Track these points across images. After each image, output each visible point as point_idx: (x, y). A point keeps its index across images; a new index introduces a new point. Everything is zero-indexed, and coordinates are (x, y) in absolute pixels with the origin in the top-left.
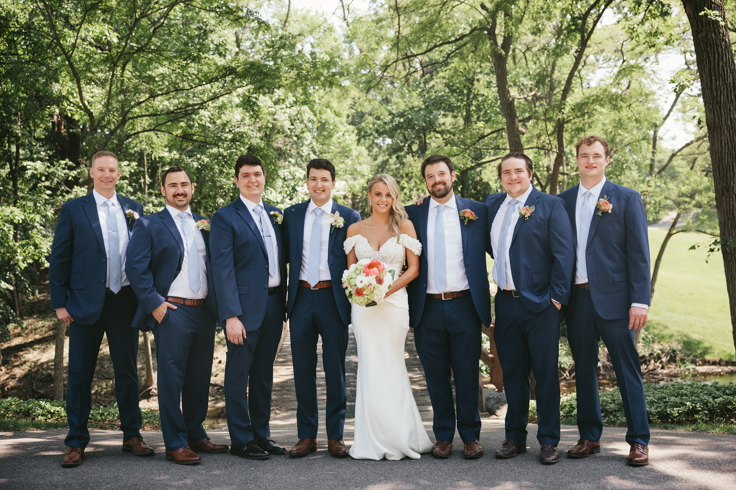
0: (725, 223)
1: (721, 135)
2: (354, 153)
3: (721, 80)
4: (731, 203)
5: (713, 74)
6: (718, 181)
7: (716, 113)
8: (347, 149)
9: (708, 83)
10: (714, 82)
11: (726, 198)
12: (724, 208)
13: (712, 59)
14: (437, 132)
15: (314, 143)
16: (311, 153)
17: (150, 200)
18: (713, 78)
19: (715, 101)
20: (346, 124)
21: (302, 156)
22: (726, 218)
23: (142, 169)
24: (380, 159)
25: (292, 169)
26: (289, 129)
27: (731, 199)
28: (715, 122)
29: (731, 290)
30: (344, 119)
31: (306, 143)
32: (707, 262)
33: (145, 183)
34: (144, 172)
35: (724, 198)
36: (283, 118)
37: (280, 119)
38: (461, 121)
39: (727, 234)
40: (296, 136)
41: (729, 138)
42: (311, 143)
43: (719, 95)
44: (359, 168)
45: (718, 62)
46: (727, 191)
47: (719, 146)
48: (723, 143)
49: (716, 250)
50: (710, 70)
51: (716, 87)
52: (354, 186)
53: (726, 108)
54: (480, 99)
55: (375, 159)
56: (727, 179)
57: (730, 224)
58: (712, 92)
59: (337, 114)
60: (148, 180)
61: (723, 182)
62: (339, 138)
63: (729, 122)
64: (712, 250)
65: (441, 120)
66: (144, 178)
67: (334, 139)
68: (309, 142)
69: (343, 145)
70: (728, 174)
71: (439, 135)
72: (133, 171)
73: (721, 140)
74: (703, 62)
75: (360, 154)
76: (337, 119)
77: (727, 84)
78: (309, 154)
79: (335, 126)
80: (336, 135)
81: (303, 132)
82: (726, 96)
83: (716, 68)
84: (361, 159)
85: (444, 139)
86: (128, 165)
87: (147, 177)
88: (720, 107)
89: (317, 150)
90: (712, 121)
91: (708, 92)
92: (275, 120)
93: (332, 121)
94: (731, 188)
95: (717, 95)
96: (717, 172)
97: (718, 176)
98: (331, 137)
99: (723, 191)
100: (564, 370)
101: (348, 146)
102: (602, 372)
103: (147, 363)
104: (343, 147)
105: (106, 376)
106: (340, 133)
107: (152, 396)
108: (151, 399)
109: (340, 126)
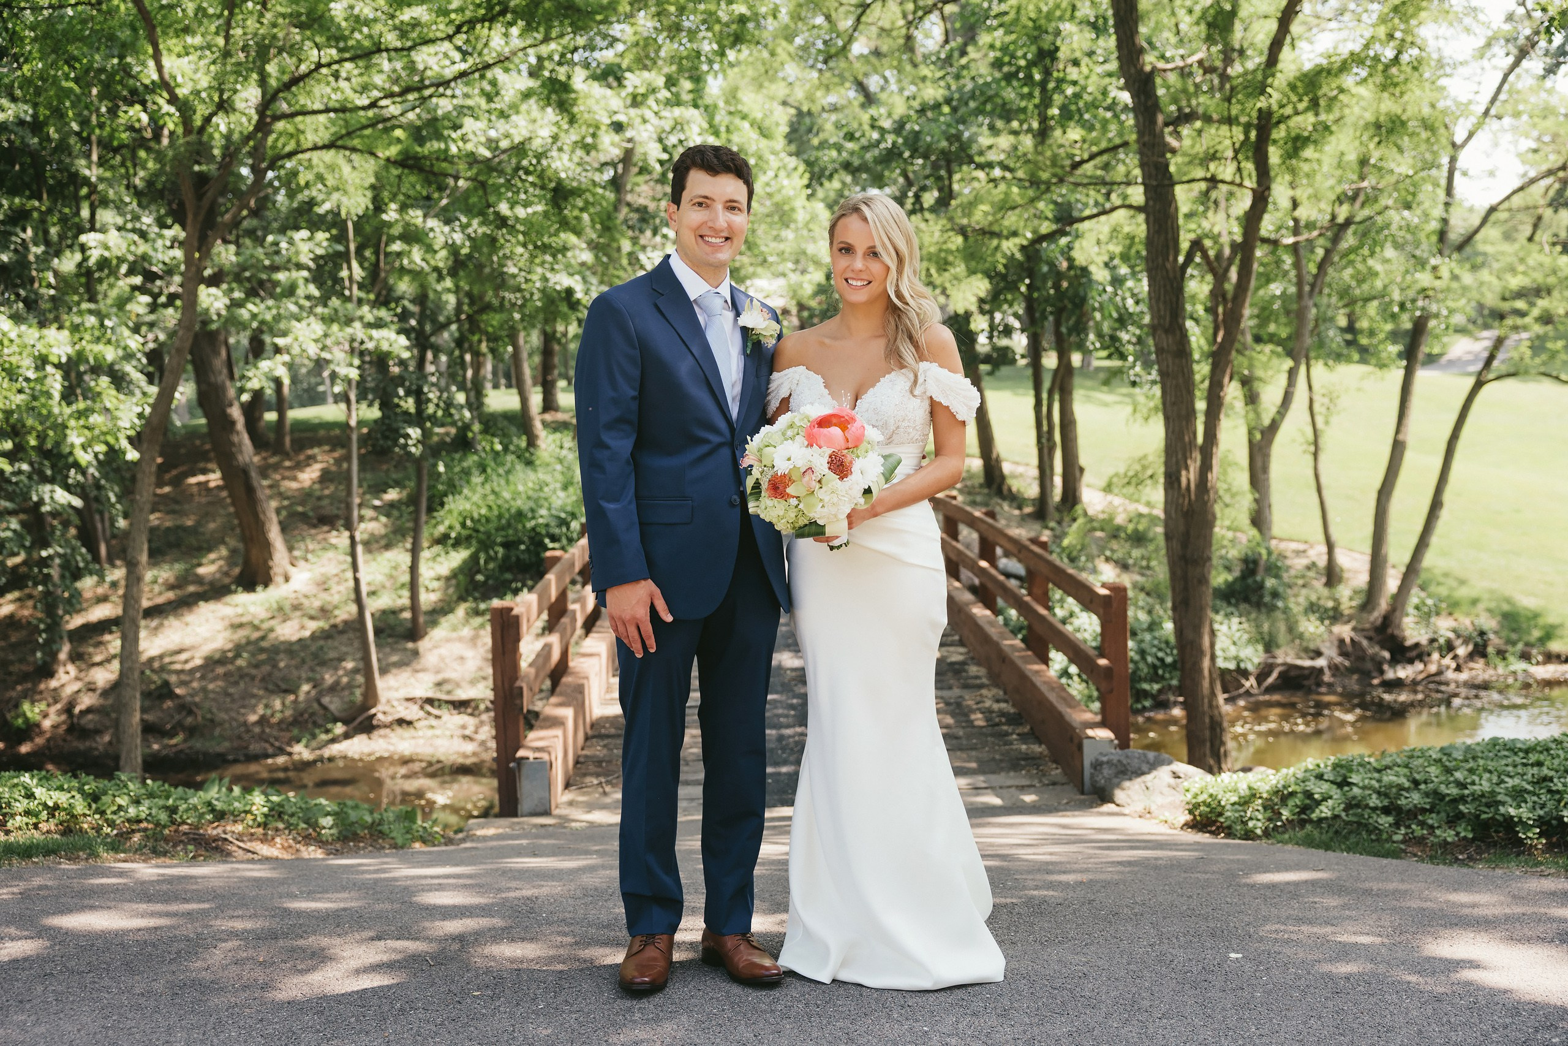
2: (801, 216)
8: (787, 207)
14: (976, 166)
17: (359, 313)
20: (783, 155)
23: (340, 248)
26: (661, 163)
30: (780, 143)
33: (351, 278)
34: (347, 253)
36: (645, 135)
37: (637, 138)
38: (1027, 142)
44: (811, 249)
52: (801, 285)
54: (1070, 91)
59: (764, 133)
60: (358, 272)
62: (768, 184)
65: (984, 141)
66: (350, 268)
69: (778, 198)
71: (981, 174)
72: (320, 252)
75: (814, 218)
76: (764, 143)
79: (760, 158)
80: (763, 178)
86: (310, 239)
87: (355, 264)
92: (630, 140)
93: (752, 148)
100: (1245, 674)
101: (787, 200)
102: (1327, 677)
103: (366, 659)
104: (777, 205)
105: (284, 686)
106: (771, 174)
107: (378, 727)
108: (376, 734)
109: (771, 158)
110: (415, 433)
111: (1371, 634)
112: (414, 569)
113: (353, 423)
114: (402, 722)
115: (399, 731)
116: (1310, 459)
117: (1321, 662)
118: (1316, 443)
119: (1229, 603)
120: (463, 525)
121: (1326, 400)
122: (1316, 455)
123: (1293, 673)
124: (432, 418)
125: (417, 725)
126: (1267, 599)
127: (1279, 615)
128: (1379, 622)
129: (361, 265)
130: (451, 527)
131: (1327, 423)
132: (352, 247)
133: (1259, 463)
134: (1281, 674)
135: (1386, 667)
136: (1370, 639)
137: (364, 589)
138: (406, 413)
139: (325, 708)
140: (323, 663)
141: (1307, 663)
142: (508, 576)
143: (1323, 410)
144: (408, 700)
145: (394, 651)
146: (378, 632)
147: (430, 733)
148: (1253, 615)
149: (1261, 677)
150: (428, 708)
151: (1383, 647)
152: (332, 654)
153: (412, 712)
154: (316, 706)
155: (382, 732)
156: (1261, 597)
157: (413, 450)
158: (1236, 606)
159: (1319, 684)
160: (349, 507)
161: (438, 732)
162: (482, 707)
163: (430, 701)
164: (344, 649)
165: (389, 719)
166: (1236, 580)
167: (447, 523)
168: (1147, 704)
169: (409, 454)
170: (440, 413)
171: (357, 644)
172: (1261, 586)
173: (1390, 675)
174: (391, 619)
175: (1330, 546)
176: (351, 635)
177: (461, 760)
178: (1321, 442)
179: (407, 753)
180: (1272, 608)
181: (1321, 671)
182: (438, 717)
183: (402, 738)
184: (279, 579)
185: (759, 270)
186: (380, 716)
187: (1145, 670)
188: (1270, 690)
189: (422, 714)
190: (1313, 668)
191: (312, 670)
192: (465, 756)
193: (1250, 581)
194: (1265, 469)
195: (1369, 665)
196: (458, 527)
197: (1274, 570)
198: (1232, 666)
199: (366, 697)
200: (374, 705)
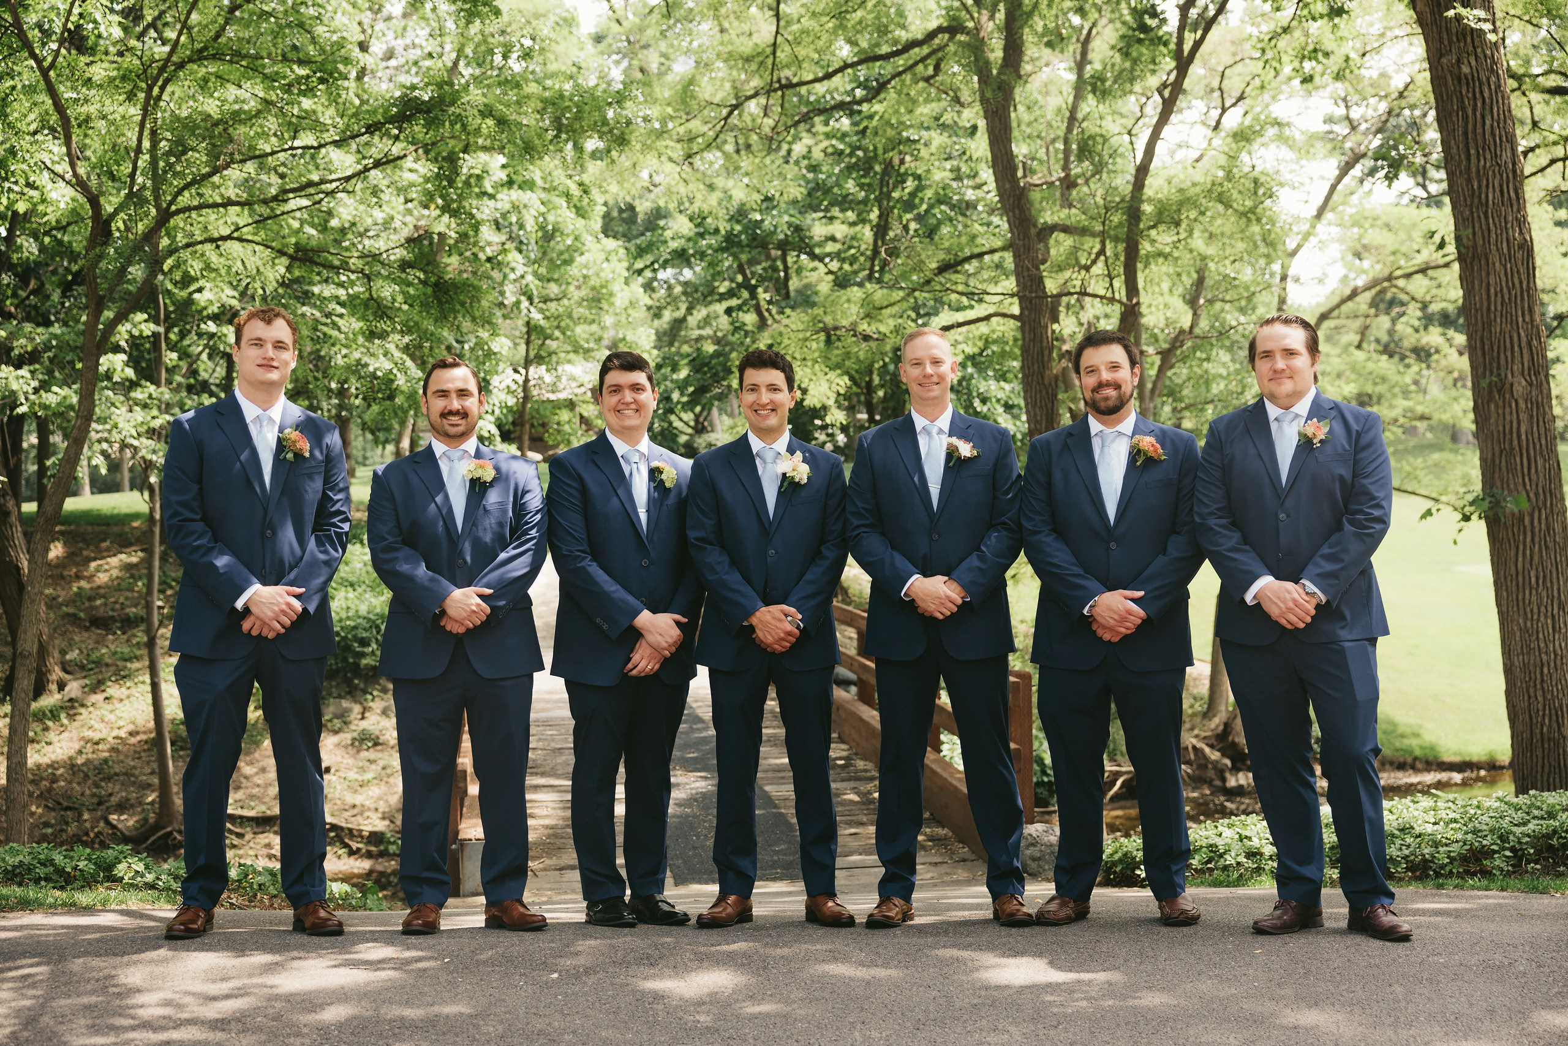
0: (1493, 460)
1: (1488, 274)
3: (1488, 156)
4: (1508, 417)
5: (1472, 144)
6: (1480, 371)
7: (1477, 225)
8: (604, 291)
9: (1460, 161)
10: (1473, 159)
11: (1497, 407)
12: (1493, 428)
13: (1470, 112)
14: (813, 256)
15: (529, 278)
16: (523, 298)
18: (1472, 152)
19: (1476, 201)
20: (600, 236)
22: (1497, 449)
24: (668, 315)
27: (1507, 410)
28: (1475, 247)
29: (1504, 603)
30: (597, 224)
31: (512, 276)
32: (1455, 542)
35: (1492, 407)
38: (867, 233)
39: (1498, 483)
41: (1504, 279)
42: (522, 277)
43: (1484, 189)
45: (1483, 117)
46: (1499, 391)
47: (1484, 297)
48: (1492, 291)
49: (1475, 517)
50: (1466, 133)
51: (1478, 171)
53: (1499, 217)
55: (657, 316)
56: (1499, 368)
57: (1503, 463)
58: (1469, 181)
59: (582, 212)
61: (1491, 374)
62: (586, 267)
63: (1505, 245)
64: (1466, 518)
65: (819, 230)
66: (158, 349)
67: (574, 271)
68: (518, 273)
69: (595, 282)
70: (1502, 356)
71: (816, 263)
72: (137, 333)
73: (1488, 285)
74: (1450, 116)
75: (632, 304)
76: (581, 222)
77: (1500, 166)
78: (518, 303)
79: (576, 238)
80: (579, 260)
81: (504, 251)
82: (1497, 190)
83: (1479, 130)
85: (830, 272)
88: (1486, 214)
90: (1470, 244)
91: (1461, 181)
93: (569, 228)
94: (1507, 386)
95: (1480, 187)
96: (1479, 352)
97: (1481, 360)
98: (568, 262)
99: (1490, 392)
101: (605, 284)
104: (593, 288)
105: (65, 804)
106: (588, 257)
107: (173, 847)
109: (588, 239)
111: (1213, 741)
128: (1221, 728)
134: (1125, 783)
135: (1228, 775)
136: (1212, 746)
139: (114, 827)
140: (109, 778)
146: (172, 745)
151: (1224, 755)
152: (117, 769)
154: (102, 824)
173: (1232, 782)
182: (240, 836)
184: (54, 687)
185: (572, 356)
186: (176, 836)
191: (97, 786)
195: (1211, 773)
199: (160, 815)
200: (170, 823)
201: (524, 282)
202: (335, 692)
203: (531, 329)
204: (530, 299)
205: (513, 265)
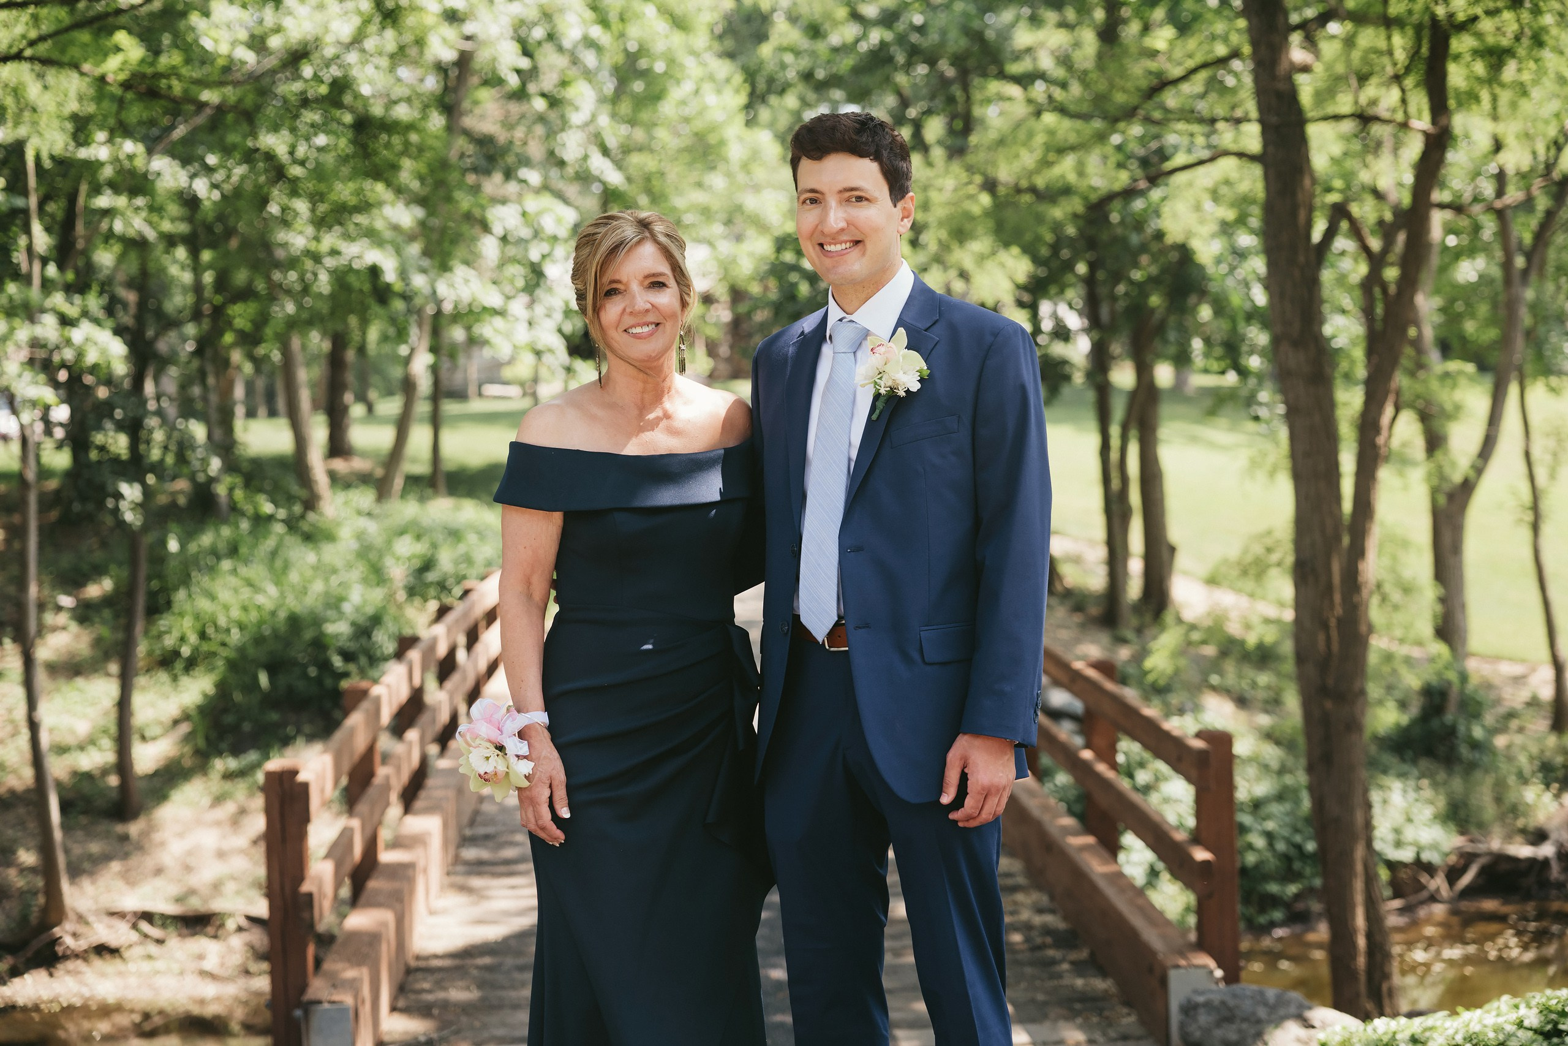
2: (735, 152)
8: (712, 139)
14: (1009, 79)
15: (604, 120)
16: (594, 150)
20: (709, 57)
21: (561, 163)
23: (19, 202)
25: (532, 204)
26: (518, 72)
30: (701, 39)
31: (576, 118)
33: (30, 249)
34: (25, 212)
36: (494, 29)
40: (543, 95)
42: (594, 118)
44: (751, 202)
52: (734, 261)
59: (679, 23)
60: (42, 240)
62: (683, 103)
65: (1023, 37)
66: (28, 231)
67: (668, 108)
68: (586, 115)
69: (698, 125)
71: (1014, 90)
75: (755, 155)
76: (677, 39)
78: (586, 157)
79: (671, 61)
80: (676, 93)
81: (564, 84)
84: (760, 174)
85: (1030, 101)
87: (37, 228)
89: (612, 142)
92: (468, 38)
93: (660, 47)
98: (658, 98)
100: (1430, 869)
101: (713, 128)
102: (1555, 872)
103: (46, 849)
104: (696, 134)
106: (687, 87)
107: (65, 957)
108: (61, 969)
109: (689, 62)
110: (131, 492)
112: (123, 706)
113: (31, 475)
114: (103, 950)
115: (97, 963)
116: (1526, 534)
117: (1547, 850)
118: (1535, 508)
119: (1403, 760)
120: (203, 636)
121: (1551, 443)
122: (1535, 528)
123: (1504, 867)
124: (157, 468)
125: (126, 954)
126: (1464, 751)
127: (1478, 775)
129: (48, 230)
130: (182, 639)
131: (1553, 475)
132: (33, 201)
133: (1447, 538)
134: (1483, 871)
137: (45, 739)
138: (116, 460)
141: (1523, 851)
142: (274, 716)
143: (1548, 458)
144: (112, 914)
145: (90, 835)
146: (65, 807)
147: (146, 966)
148: (1442, 776)
149: (1453, 874)
150: (144, 926)
153: (118, 934)
155: (71, 965)
156: (1453, 749)
157: (129, 517)
158: (1414, 762)
159: (1544, 883)
160: (20, 606)
161: (160, 965)
162: (231, 925)
163: (148, 916)
164: (10, 833)
165: (81, 945)
166: (1414, 723)
167: (176, 634)
168: (1278, 915)
169: (121, 524)
170: (170, 460)
171: (32, 825)
172: (1451, 732)
174: (86, 788)
175: (1558, 667)
176: (21, 810)
177: (196, 1010)
178: (1545, 505)
179: (111, 1000)
180: (1471, 767)
181: (1545, 863)
182: (160, 942)
183: (103, 975)
186: (69, 941)
187: (1273, 863)
188: (1469, 893)
189: (134, 936)
190: (1532, 862)
192: (202, 1002)
193: (1435, 723)
194: (1457, 548)
196: (193, 638)
197: (1472, 707)
198: (1406, 855)
199: (45, 910)
200: (58, 923)
201: (591, 129)
202: (307, 729)
203: (610, 196)
204: (605, 152)
205: (577, 103)
